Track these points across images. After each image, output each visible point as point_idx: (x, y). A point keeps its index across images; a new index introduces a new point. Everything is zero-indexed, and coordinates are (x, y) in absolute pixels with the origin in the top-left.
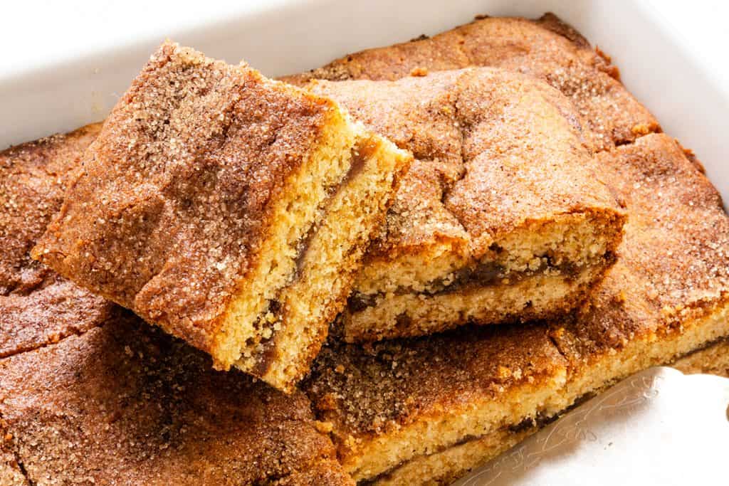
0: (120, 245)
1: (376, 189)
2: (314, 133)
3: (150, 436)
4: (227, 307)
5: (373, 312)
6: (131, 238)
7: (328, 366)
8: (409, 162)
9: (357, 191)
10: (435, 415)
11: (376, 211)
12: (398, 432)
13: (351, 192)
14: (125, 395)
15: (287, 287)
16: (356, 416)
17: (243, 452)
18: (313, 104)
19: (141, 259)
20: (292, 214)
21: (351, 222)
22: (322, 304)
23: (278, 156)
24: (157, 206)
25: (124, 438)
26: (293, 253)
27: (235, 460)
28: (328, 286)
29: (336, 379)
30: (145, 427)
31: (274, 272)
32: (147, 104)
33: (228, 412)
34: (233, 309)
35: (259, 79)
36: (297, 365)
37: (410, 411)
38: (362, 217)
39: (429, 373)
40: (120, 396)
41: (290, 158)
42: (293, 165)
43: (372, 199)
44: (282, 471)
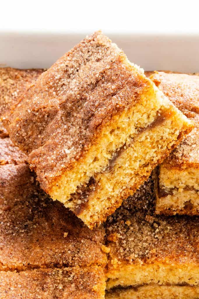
0: (33, 126)
1: (167, 136)
2: (135, 97)
3: (19, 223)
4: (63, 174)
5: (171, 198)
6: (39, 124)
7: (123, 220)
8: (192, 128)
9: (155, 135)
10: (164, 263)
11: (165, 148)
12: (141, 266)
13: (151, 134)
14: (19, 200)
15: (101, 173)
16: (125, 250)
17: (57, 247)
18: (141, 81)
19: (39, 136)
20: (113, 136)
21: (148, 150)
22: (122, 188)
23: (112, 103)
24: (54, 111)
25: (6, 220)
26: (109, 157)
27: (51, 250)
28: (127, 180)
29: (124, 227)
30: (19, 218)
31: (95, 163)
32: (74, 59)
33: (61, 225)
34: (66, 175)
35: (122, 61)
36: (99, 216)
37: (151, 257)
38: (156, 149)
39: (173, 241)
40: (16, 200)
41: (118, 106)
42: (118, 110)
43: (164, 142)
44: (72, 264)
